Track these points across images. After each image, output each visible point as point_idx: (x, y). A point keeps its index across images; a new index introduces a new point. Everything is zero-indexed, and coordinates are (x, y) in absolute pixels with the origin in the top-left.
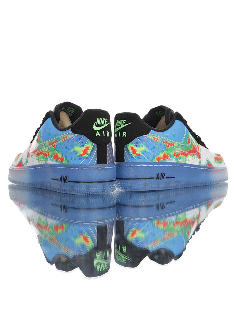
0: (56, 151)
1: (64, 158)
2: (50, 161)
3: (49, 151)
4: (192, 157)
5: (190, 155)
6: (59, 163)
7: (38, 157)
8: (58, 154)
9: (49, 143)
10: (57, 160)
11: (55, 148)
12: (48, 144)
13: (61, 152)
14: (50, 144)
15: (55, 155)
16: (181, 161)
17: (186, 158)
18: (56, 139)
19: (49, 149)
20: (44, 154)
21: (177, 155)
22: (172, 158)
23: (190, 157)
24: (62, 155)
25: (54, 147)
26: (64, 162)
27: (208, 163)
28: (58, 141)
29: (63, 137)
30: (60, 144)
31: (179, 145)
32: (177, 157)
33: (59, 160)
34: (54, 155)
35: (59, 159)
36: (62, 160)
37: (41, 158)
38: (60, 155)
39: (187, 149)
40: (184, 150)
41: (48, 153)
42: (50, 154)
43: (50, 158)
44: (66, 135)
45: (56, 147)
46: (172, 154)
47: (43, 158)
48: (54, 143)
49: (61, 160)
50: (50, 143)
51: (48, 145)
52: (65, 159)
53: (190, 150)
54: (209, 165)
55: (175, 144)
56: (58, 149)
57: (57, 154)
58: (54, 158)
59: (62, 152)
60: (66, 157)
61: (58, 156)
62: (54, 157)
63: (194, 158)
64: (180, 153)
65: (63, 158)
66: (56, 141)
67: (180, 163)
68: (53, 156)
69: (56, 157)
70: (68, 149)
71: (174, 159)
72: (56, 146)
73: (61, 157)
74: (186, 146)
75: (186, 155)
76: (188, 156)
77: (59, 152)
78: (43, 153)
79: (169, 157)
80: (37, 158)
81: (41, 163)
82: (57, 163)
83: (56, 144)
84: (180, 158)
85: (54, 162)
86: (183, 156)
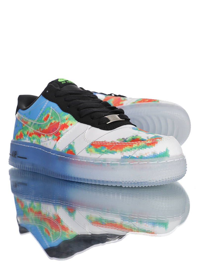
4: (46, 138)
5: (43, 136)
16: (35, 141)
17: (40, 138)
21: (30, 135)
22: (25, 138)
23: (43, 138)
27: (69, 149)
31: (32, 123)
32: (30, 137)
39: (40, 128)
40: (37, 129)
46: (26, 133)
53: (44, 129)
54: (70, 152)
55: (28, 123)
63: (47, 140)
64: (33, 133)
67: (34, 144)
71: (27, 139)
74: (39, 125)
75: (39, 135)
76: (41, 136)
79: (23, 136)
84: (34, 138)
86: (37, 136)
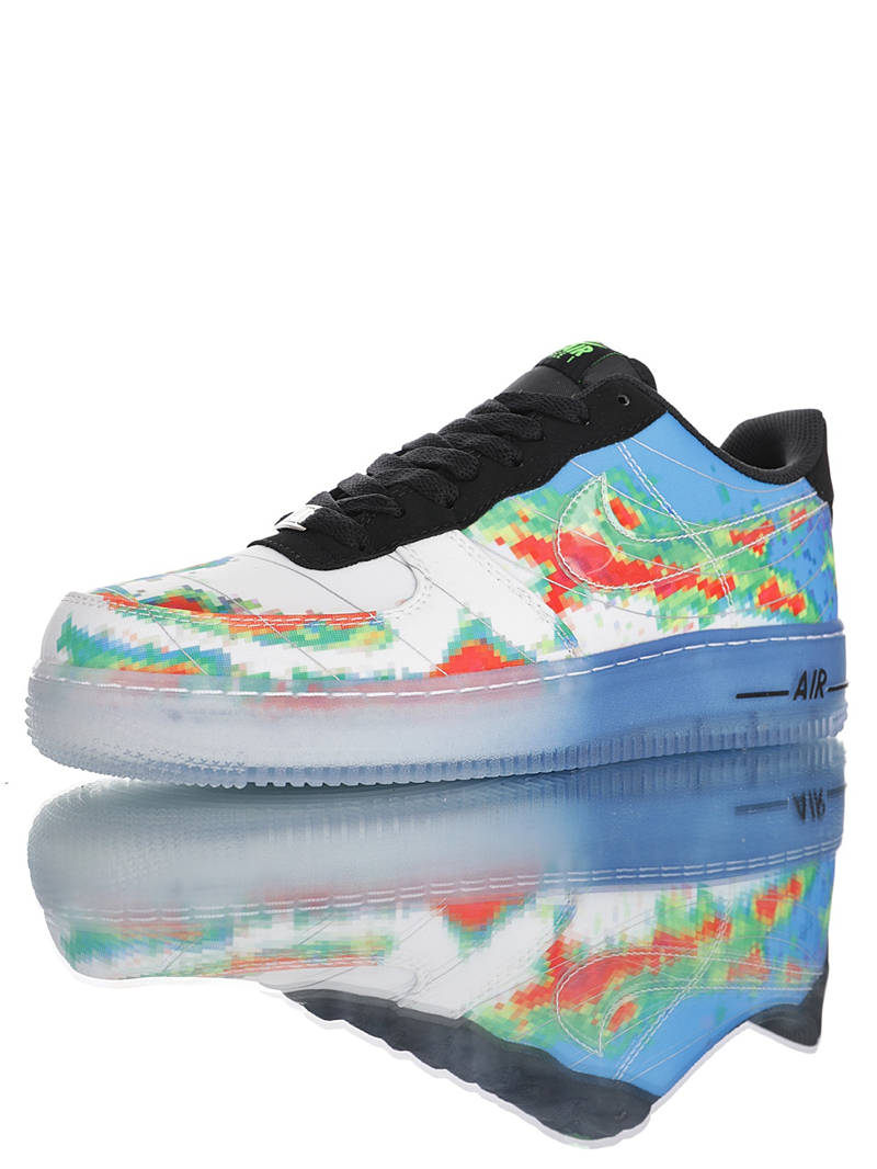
0: (771, 568)
1: (802, 600)
2: (741, 615)
3: (733, 570)
6: (780, 623)
7: (663, 603)
8: (780, 582)
9: (732, 533)
10: (775, 608)
11: (763, 558)
12: (729, 537)
13: (790, 574)
14: (737, 539)
15: (767, 586)
18: (764, 519)
19: (733, 562)
20: (702, 585)
24: (798, 584)
25: (757, 554)
26: (803, 614)
28: (773, 529)
29: (793, 512)
30: (785, 541)
33: (782, 609)
34: (762, 586)
35: (782, 603)
36: (797, 606)
37: (682, 605)
38: (786, 588)
41: (730, 580)
42: (742, 583)
43: (742, 604)
44: (802, 505)
45: (770, 553)
47: (693, 607)
48: (755, 534)
49: (791, 608)
50: (736, 533)
51: (731, 544)
52: (810, 602)
56: (776, 560)
57: (776, 584)
58: (761, 603)
59: (794, 572)
60: (811, 594)
61: (781, 590)
62: (759, 596)
65: (800, 596)
66: (766, 529)
68: (759, 591)
69: (770, 597)
70: (815, 562)
72: (764, 549)
73: (792, 596)
77: (781, 576)
78: (699, 580)
80: (655, 609)
81: (669, 633)
82: (774, 622)
83: (767, 542)
85: (760, 619)
